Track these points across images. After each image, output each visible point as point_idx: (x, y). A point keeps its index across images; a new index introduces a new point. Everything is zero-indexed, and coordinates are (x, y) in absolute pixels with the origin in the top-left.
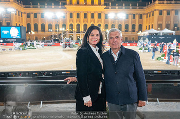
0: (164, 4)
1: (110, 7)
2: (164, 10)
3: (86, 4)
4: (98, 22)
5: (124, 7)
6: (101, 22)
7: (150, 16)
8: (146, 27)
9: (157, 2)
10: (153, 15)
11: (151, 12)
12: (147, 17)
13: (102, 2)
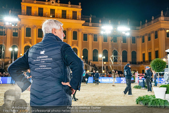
1: (90, 24)
3: (54, 17)
6: (77, 45)
7: (149, 39)
8: (144, 55)
9: (162, 18)
10: (156, 37)
11: (152, 32)
12: (143, 41)
13: (79, 14)
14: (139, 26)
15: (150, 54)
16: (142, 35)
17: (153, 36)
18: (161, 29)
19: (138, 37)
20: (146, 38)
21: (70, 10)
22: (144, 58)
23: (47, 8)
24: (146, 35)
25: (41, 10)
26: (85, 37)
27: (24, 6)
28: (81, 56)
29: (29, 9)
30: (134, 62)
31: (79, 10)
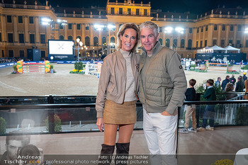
0: (218, 17)
1: (157, 19)
2: (219, 24)
3: (130, 14)
5: (172, 20)
7: (202, 31)
8: (197, 42)
9: (212, 16)
10: (207, 30)
11: (205, 26)
12: (198, 32)
13: (149, 12)
14: (196, 19)
15: (201, 42)
16: (198, 26)
17: (204, 28)
18: (210, 24)
19: (194, 28)
20: (200, 29)
21: (142, 8)
22: (197, 45)
23: (125, 8)
24: (200, 27)
25: (121, 9)
27: (109, 7)
29: (113, 9)
30: (190, 48)
31: (148, 8)
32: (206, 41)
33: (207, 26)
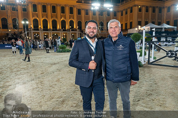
1: (83, 1)
2: (143, 6)
4: (70, 18)
6: (73, 18)
7: (126, 13)
10: (131, 11)
11: (129, 8)
12: (122, 15)
15: (126, 24)
16: (122, 10)
17: (129, 11)
18: (135, 6)
19: (118, 11)
20: (124, 12)
24: (124, 10)
26: (79, 12)
28: (76, 27)
32: (131, 23)
33: (132, 8)
